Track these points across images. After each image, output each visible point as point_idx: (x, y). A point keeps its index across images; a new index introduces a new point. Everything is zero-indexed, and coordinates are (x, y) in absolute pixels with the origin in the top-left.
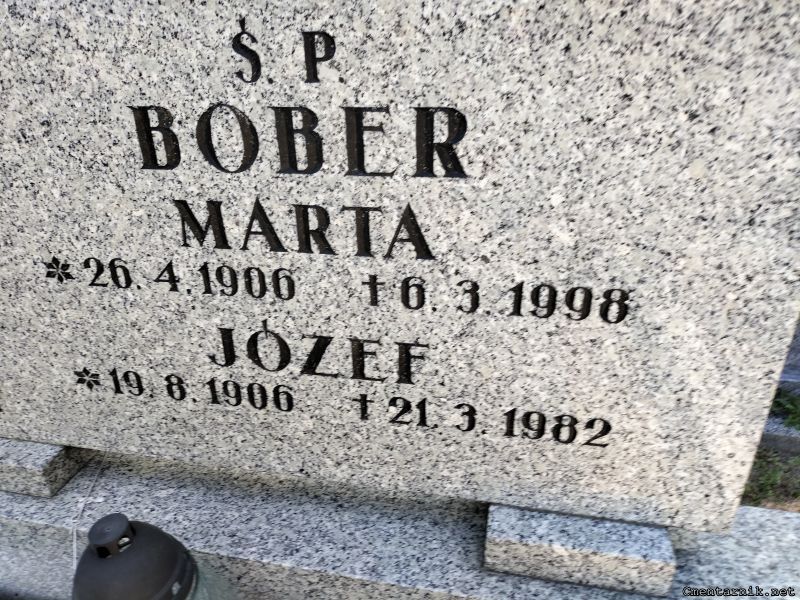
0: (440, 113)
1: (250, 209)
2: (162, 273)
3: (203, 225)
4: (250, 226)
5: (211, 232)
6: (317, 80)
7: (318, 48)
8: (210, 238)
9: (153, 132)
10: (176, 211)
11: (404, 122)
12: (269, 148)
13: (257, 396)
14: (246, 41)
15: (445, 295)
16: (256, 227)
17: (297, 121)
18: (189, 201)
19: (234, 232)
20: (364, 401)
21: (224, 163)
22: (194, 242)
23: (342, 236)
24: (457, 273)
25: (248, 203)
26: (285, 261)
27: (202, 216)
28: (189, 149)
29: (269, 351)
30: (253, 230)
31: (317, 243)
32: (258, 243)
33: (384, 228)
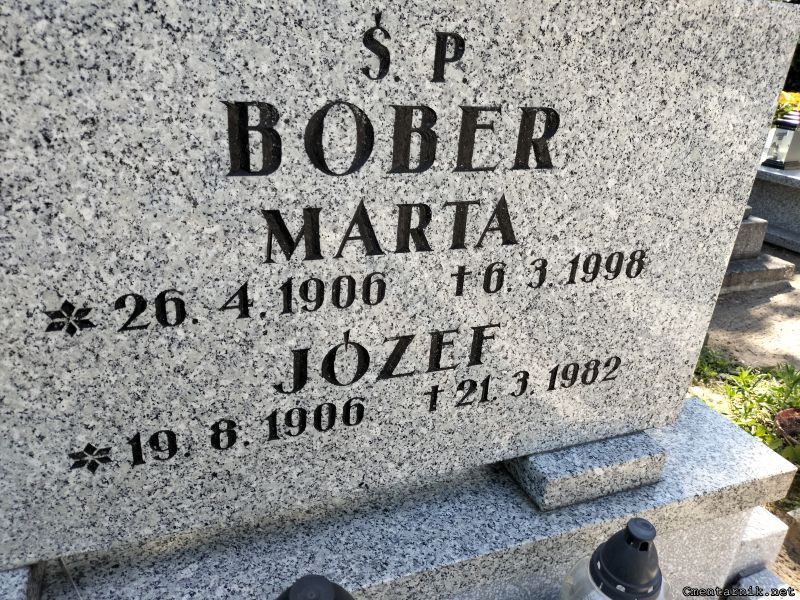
0: (541, 113)
1: (352, 214)
2: (232, 298)
3: (294, 237)
4: (349, 230)
5: (302, 242)
6: (443, 80)
7: (448, 48)
8: (301, 250)
9: (250, 132)
10: (264, 223)
11: (512, 121)
12: (383, 148)
13: (325, 417)
14: (378, 36)
15: (520, 275)
16: (355, 232)
17: (417, 120)
18: (282, 210)
19: (329, 239)
20: (435, 392)
21: (332, 165)
22: (280, 257)
23: (440, 231)
24: (533, 253)
25: (351, 207)
26: (379, 263)
27: (294, 226)
28: (293, 151)
29: (346, 364)
30: (351, 235)
31: (415, 241)
32: (354, 249)
33: (480, 219)
